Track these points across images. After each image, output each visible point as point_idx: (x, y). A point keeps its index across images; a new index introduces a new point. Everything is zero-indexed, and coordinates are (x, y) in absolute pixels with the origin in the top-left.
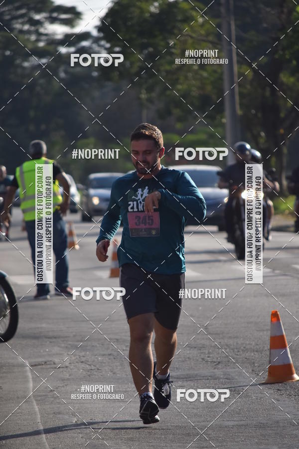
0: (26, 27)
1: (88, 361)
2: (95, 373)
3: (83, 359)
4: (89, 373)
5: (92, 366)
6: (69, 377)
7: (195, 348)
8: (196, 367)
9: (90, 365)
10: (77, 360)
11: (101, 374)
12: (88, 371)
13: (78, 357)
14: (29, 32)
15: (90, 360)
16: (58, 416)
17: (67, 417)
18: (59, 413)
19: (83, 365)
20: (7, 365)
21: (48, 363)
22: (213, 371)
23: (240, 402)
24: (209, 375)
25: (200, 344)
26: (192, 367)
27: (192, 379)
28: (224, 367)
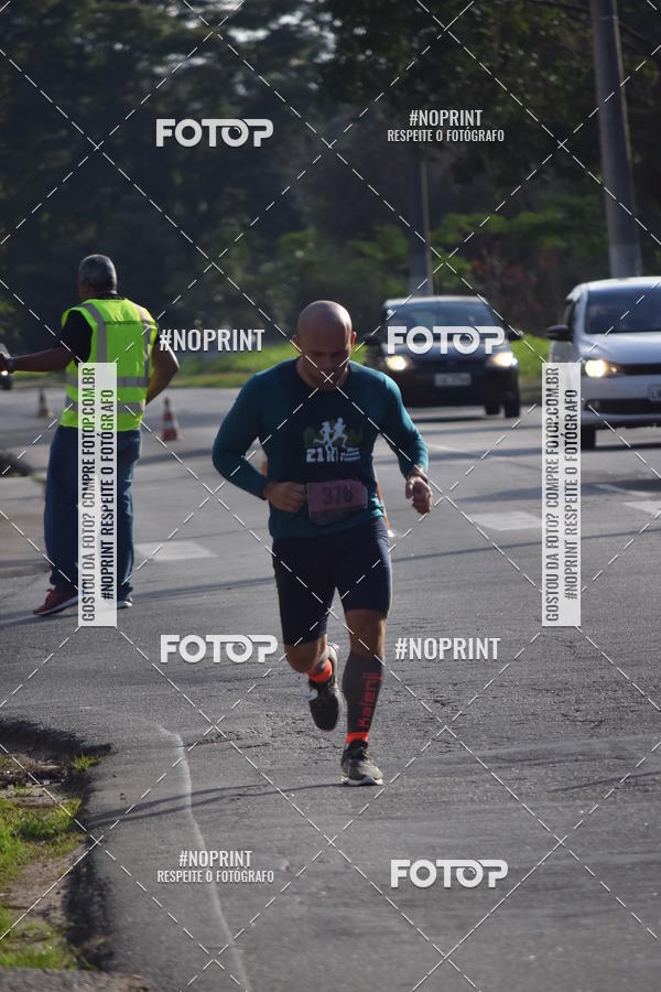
3: (302, 726)
4: (316, 757)
5: (322, 740)
6: (272, 767)
7: (547, 691)
8: (551, 734)
9: (316, 739)
10: (288, 729)
12: (314, 753)
13: (290, 721)
17: (267, 858)
19: (302, 739)
20: (135, 744)
21: (224, 737)
22: (590, 741)
23: (648, 810)
24: (579, 749)
25: (559, 681)
26: (541, 735)
27: (541, 761)
28: (611, 734)
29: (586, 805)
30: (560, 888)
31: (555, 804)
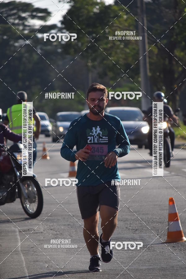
0: (17, 21)
1: (55, 229)
2: (59, 236)
3: (52, 228)
4: (56, 236)
5: (58, 232)
6: (44, 239)
7: (122, 220)
8: (123, 232)
9: (56, 231)
10: (48, 228)
11: (63, 237)
12: (55, 235)
13: (49, 226)
14: (18, 24)
15: (56, 228)
16: (37, 263)
17: (41, 263)
18: (37, 261)
19: (52, 231)
20: (5, 231)
21: (30, 230)
22: (133, 235)
23: (150, 254)
24: (130, 237)
25: (125, 218)
26: (120, 233)
27: (120, 240)
28: (139, 233)
29: (132, 252)
30: (125, 275)
31: (123, 252)
